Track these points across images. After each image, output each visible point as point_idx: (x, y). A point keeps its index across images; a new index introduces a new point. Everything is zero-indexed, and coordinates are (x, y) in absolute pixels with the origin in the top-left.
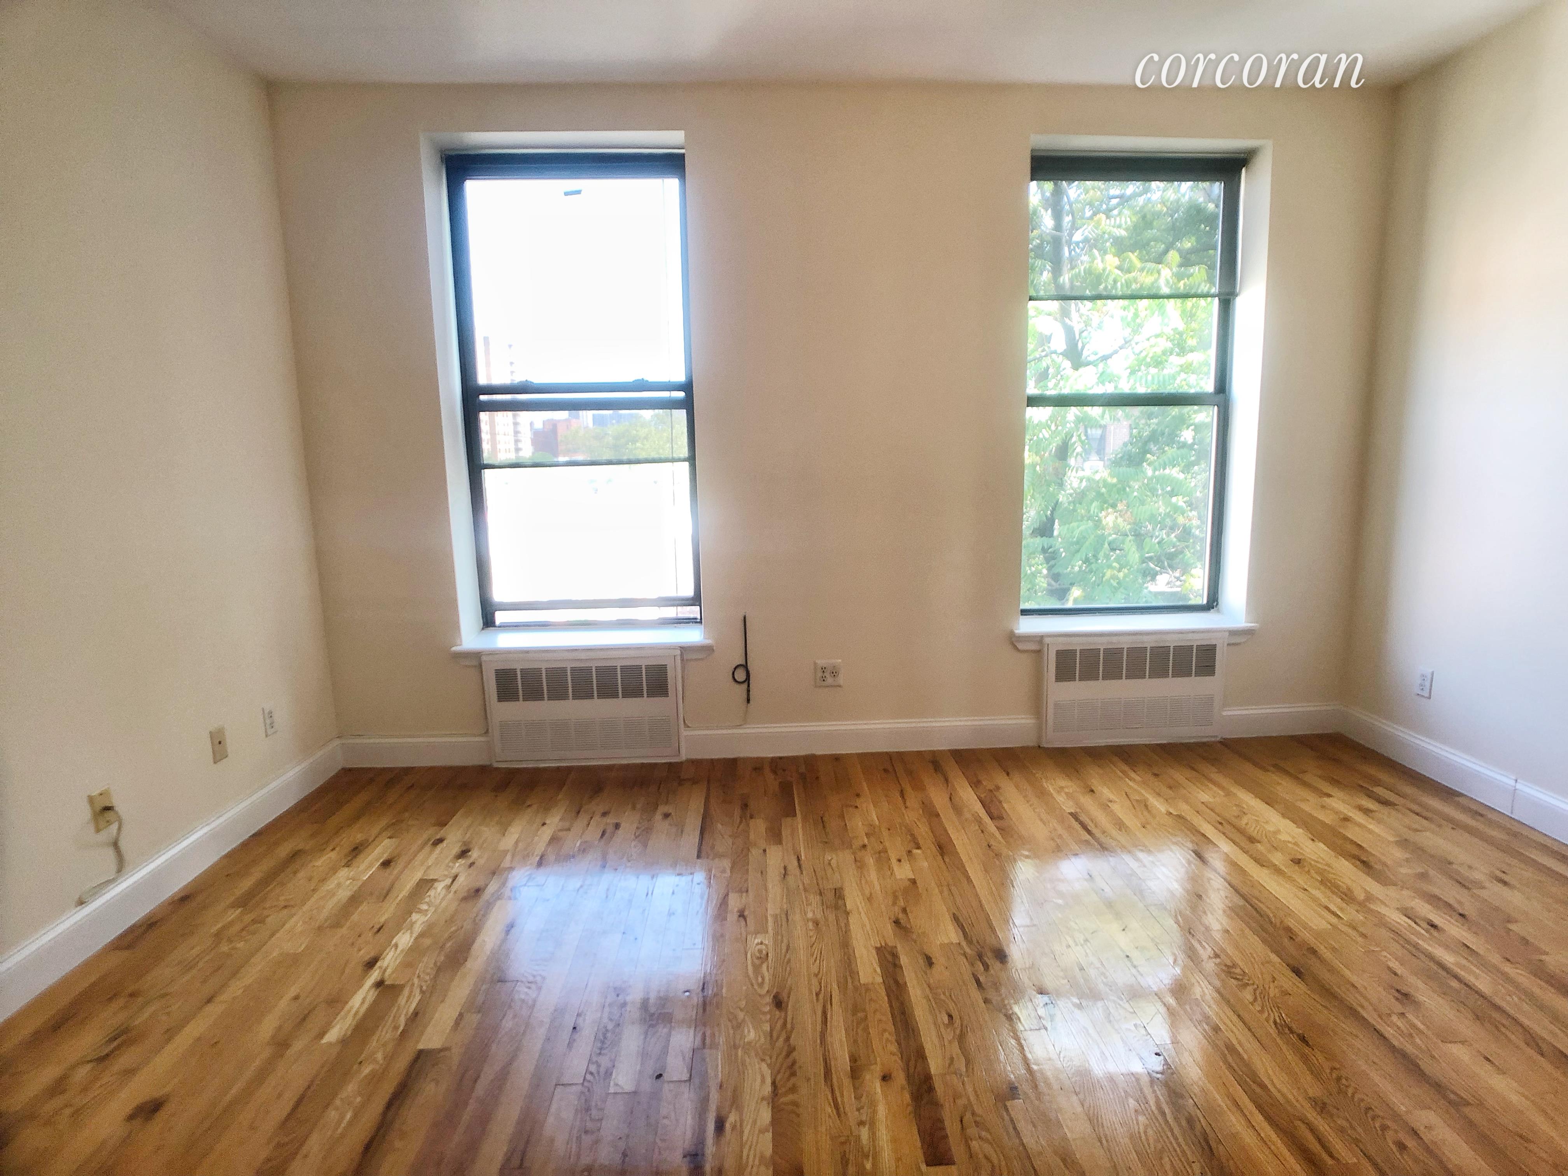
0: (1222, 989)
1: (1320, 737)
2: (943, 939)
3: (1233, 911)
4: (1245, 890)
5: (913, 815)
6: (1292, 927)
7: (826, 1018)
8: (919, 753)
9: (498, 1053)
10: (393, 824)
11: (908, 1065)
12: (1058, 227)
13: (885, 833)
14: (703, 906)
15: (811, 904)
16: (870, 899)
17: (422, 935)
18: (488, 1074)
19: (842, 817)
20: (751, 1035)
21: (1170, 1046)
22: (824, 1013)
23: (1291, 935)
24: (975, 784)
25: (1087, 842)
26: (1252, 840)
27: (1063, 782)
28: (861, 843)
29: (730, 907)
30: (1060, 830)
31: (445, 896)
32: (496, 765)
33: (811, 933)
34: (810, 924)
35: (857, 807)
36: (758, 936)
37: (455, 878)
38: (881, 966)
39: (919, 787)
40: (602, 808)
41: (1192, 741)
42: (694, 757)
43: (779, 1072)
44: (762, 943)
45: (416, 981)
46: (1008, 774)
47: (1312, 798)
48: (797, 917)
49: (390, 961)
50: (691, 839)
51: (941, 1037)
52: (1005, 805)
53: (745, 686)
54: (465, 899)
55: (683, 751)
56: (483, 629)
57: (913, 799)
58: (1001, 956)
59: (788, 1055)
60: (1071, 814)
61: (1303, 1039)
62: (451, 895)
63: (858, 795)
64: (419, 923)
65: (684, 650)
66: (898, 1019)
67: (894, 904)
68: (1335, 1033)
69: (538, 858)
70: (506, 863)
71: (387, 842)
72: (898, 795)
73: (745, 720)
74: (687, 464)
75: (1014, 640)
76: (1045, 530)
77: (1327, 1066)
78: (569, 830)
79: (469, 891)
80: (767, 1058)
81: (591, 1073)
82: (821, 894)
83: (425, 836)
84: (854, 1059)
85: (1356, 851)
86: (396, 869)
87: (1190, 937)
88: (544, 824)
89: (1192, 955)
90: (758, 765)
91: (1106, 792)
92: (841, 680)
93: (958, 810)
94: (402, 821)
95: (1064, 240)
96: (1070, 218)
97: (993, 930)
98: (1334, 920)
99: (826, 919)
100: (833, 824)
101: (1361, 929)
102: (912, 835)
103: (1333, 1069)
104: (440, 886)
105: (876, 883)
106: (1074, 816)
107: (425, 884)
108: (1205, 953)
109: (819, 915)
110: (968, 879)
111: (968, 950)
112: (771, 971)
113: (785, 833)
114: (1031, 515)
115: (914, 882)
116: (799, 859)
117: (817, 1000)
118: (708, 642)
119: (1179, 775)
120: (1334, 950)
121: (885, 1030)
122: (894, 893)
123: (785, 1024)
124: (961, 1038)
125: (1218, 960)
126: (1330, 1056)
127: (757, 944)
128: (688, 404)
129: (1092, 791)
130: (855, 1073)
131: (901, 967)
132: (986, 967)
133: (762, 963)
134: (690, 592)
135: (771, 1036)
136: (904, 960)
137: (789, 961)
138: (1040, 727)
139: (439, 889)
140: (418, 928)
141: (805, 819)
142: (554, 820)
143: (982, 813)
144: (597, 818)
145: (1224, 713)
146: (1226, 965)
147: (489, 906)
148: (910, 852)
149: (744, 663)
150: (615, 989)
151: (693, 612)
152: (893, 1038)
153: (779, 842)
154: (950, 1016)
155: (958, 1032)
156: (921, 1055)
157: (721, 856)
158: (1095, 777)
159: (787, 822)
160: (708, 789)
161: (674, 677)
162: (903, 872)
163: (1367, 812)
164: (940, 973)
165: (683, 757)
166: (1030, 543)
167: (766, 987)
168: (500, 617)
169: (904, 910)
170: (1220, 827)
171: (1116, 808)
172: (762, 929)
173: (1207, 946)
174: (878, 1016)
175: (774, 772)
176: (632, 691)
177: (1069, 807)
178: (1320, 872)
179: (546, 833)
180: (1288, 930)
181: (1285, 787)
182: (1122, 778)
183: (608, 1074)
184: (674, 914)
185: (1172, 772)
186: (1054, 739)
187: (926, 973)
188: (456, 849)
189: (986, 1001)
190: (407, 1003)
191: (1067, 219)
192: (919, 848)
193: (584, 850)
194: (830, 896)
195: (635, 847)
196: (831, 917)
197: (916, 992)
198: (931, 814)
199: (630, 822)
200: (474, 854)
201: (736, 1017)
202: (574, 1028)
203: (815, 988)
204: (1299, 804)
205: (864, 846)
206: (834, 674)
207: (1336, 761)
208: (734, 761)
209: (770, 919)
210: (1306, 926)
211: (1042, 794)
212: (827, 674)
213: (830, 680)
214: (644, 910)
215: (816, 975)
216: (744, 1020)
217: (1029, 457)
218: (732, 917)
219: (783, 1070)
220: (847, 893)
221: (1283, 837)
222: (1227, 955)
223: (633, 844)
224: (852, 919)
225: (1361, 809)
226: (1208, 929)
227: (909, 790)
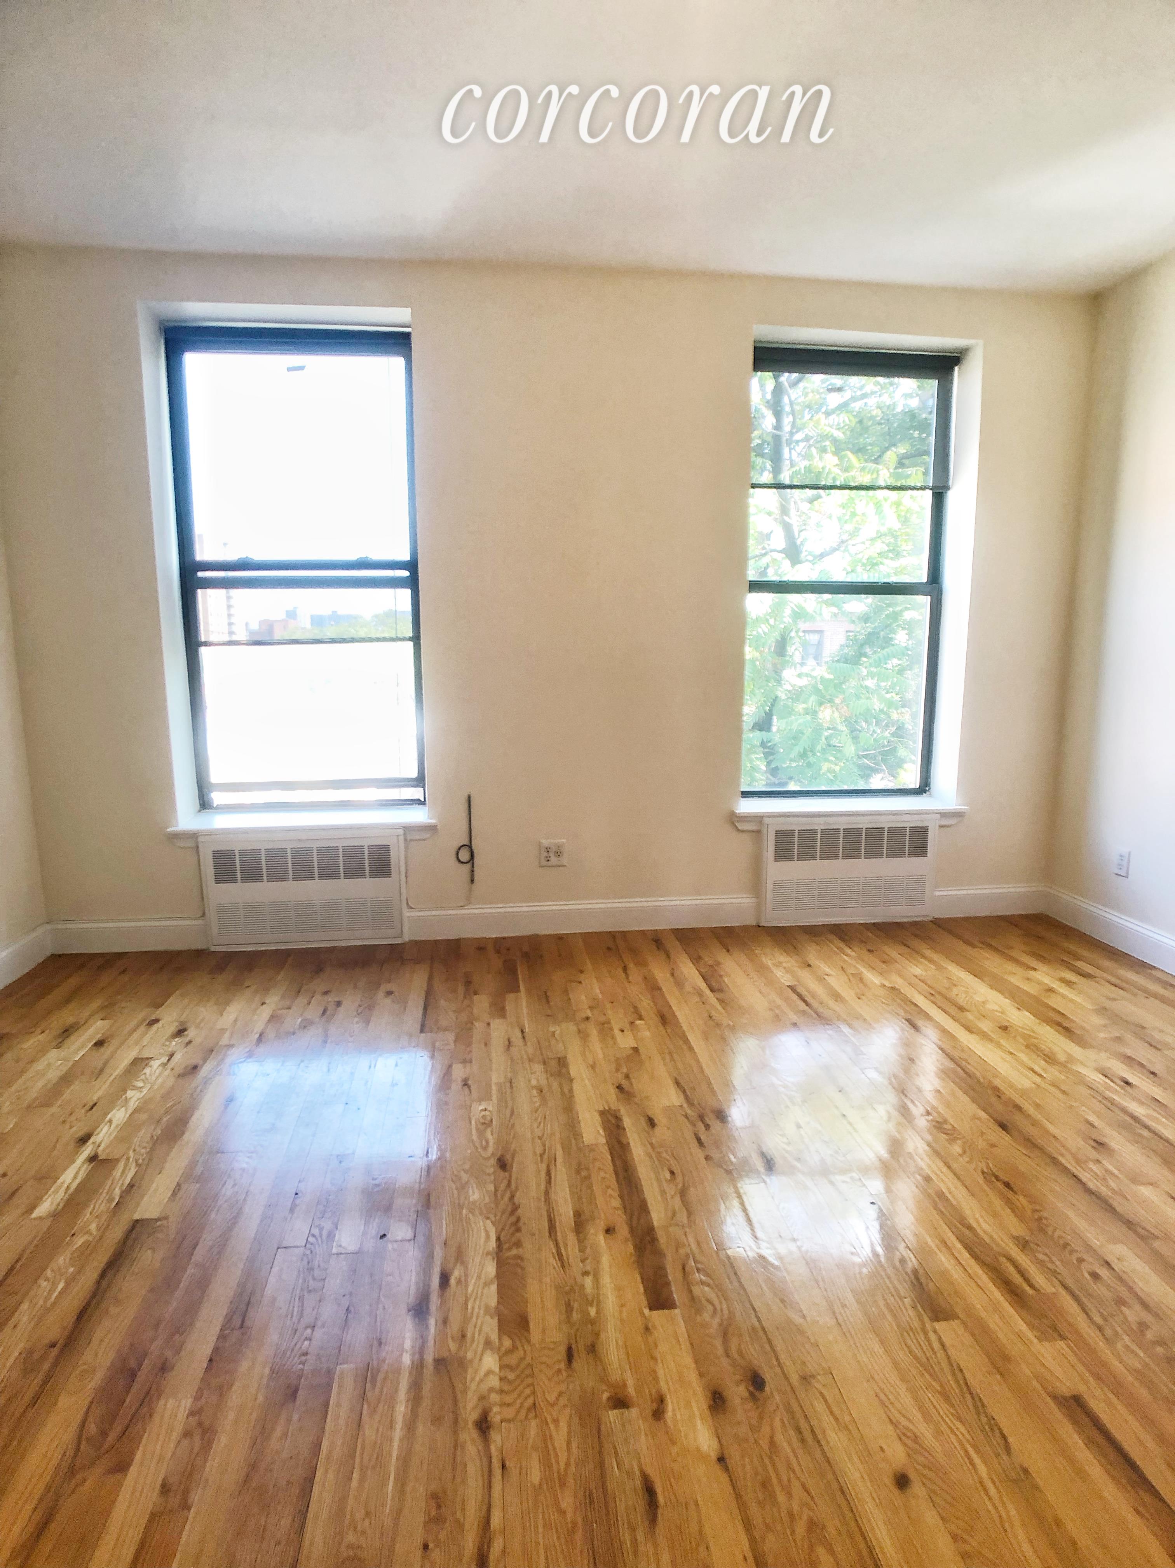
0: (934, 1145)
1: (1026, 917)
2: (666, 1102)
3: (944, 1073)
4: (956, 1054)
5: (636, 990)
6: (999, 1086)
7: (550, 1178)
8: (643, 932)
9: (218, 1218)
10: (106, 1007)
11: (631, 1217)
12: (778, 426)
13: (609, 1006)
14: (427, 1077)
15: (535, 1073)
16: (593, 1067)
17: (136, 1111)
18: (207, 1239)
19: (566, 992)
20: (475, 1195)
21: (885, 1196)
22: (548, 1173)
23: (997, 1092)
24: (696, 960)
25: (804, 1012)
26: (961, 1009)
27: (782, 958)
28: (584, 1016)
29: (454, 1077)
30: (779, 1001)
31: (160, 1074)
32: (213, 949)
33: (535, 1099)
34: (535, 1092)
35: (580, 982)
36: (483, 1103)
37: (172, 1055)
38: (604, 1129)
39: (642, 964)
40: (323, 988)
41: (905, 920)
42: (417, 939)
43: (503, 1229)
44: (486, 1110)
45: (131, 1154)
46: (728, 951)
47: (1019, 970)
48: (521, 1083)
49: (104, 1136)
50: (415, 1011)
51: (663, 1192)
52: (726, 980)
53: (469, 866)
54: (181, 1076)
55: (406, 929)
56: (200, 811)
57: (635, 974)
58: (721, 1116)
59: (512, 1213)
60: (788, 986)
61: (1007, 1185)
62: (167, 1072)
63: (582, 972)
64: (134, 1099)
65: (408, 829)
66: (621, 1176)
67: (617, 1070)
68: (1038, 1179)
69: (257, 1036)
70: (224, 1041)
71: (100, 1023)
72: (620, 970)
73: (469, 900)
74: (411, 644)
75: (734, 820)
76: (763, 725)
77: (1029, 1207)
78: (289, 1008)
79: (186, 1067)
80: (492, 1217)
81: (314, 1236)
82: (544, 1063)
83: (140, 1016)
84: (578, 1214)
85: (1059, 1019)
86: (106, 1051)
87: (903, 1097)
88: (263, 1004)
89: (904, 1112)
90: (481, 946)
91: (824, 967)
92: (565, 861)
93: (679, 984)
94: (115, 1004)
95: (784, 439)
96: (791, 418)
97: (713, 1092)
98: (1038, 1080)
99: (550, 1086)
100: (556, 999)
101: (1064, 1088)
102: (635, 1007)
103: (1035, 1211)
104: (156, 1064)
105: (599, 1051)
106: (792, 988)
107: (140, 1063)
108: (917, 1110)
109: (543, 1082)
110: (691, 1048)
111: (689, 1112)
112: (495, 1135)
113: (509, 1007)
114: (750, 710)
115: (636, 1050)
116: (522, 1032)
117: (542, 1161)
118: (433, 821)
119: (892, 951)
120: (1037, 1106)
121: (608, 1187)
122: (617, 1060)
123: (509, 1185)
124: (683, 1193)
125: (930, 1118)
126: (1032, 1200)
127: (482, 1110)
128: (413, 583)
129: (809, 966)
130: (580, 1225)
131: (624, 1129)
132: (707, 1127)
133: (486, 1128)
134: (414, 774)
135: (496, 1195)
136: (627, 1122)
137: (513, 1125)
138: (759, 907)
139: (155, 1067)
140: (132, 1105)
141: (529, 992)
142: (273, 1000)
143: (703, 985)
144: (318, 997)
145: (937, 893)
146: (937, 1122)
147: (207, 1082)
148: (632, 1023)
149: (467, 843)
150: (338, 1156)
151: (417, 793)
152: (616, 1194)
153: (503, 1016)
154: (672, 1173)
155: (680, 1186)
156: (644, 1208)
157: (446, 1029)
158: (812, 953)
159: (511, 997)
160: (431, 968)
161: (397, 856)
162: (626, 1042)
163: (1069, 983)
164: (661, 1133)
165: (406, 938)
166: (751, 738)
167: (491, 1150)
168: (217, 798)
169: (627, 1077)
170: (932, 998)
171: (832, 981)
172: (486, 1096)
173: (919, 1104)
174: (602, 1174)
175: (498, 952)
176: (354, 872)
177: (786, 980)
178: (1026, 1037)
179: (265, 1012)
180: (996, 1089)
181: (992, 962)
182: (838, 954)
183: (331, 1236)
184: (397, 1084)
185: (886, 949)
186: (772, 919)
187: (648, 1133)
188: (173, 1028)
189: (707, 1158)
190: (124, 1175)
191: (787, 421)
192: (641, 1018)
193: (306, 1025)
194: (553, 1064)
195: (357, 1023)
196: (555, 1085)
197: (638, 1151)
198: (654, 988)
199: (351, 1001)
200: (191, 1033)
201: (460, 1179)
202: (296, 1194)
203: (539, 1150)
204: (1006, 977)
205: (587, 1018)
206: (558, 854)
207: (1039, 938)
208: (458, 941)
209: (494, 1087)
210: (1012, 1086)
211: (762, 969)
212: (552, 855)
213: (554, 860)
214: (367, 1082)
215: (540, 1138)
216: (467, 1183)
217: (749, 652)
218: (456, 1086)
219: (507, 1228)
220: (570, 1058)
221: (990, 1006)
222: (938, 1113)
223: (356, 1019)
224: (576, 1086)
225: (1063, 980)
226: (920, 1090)
227: (631, 966)
